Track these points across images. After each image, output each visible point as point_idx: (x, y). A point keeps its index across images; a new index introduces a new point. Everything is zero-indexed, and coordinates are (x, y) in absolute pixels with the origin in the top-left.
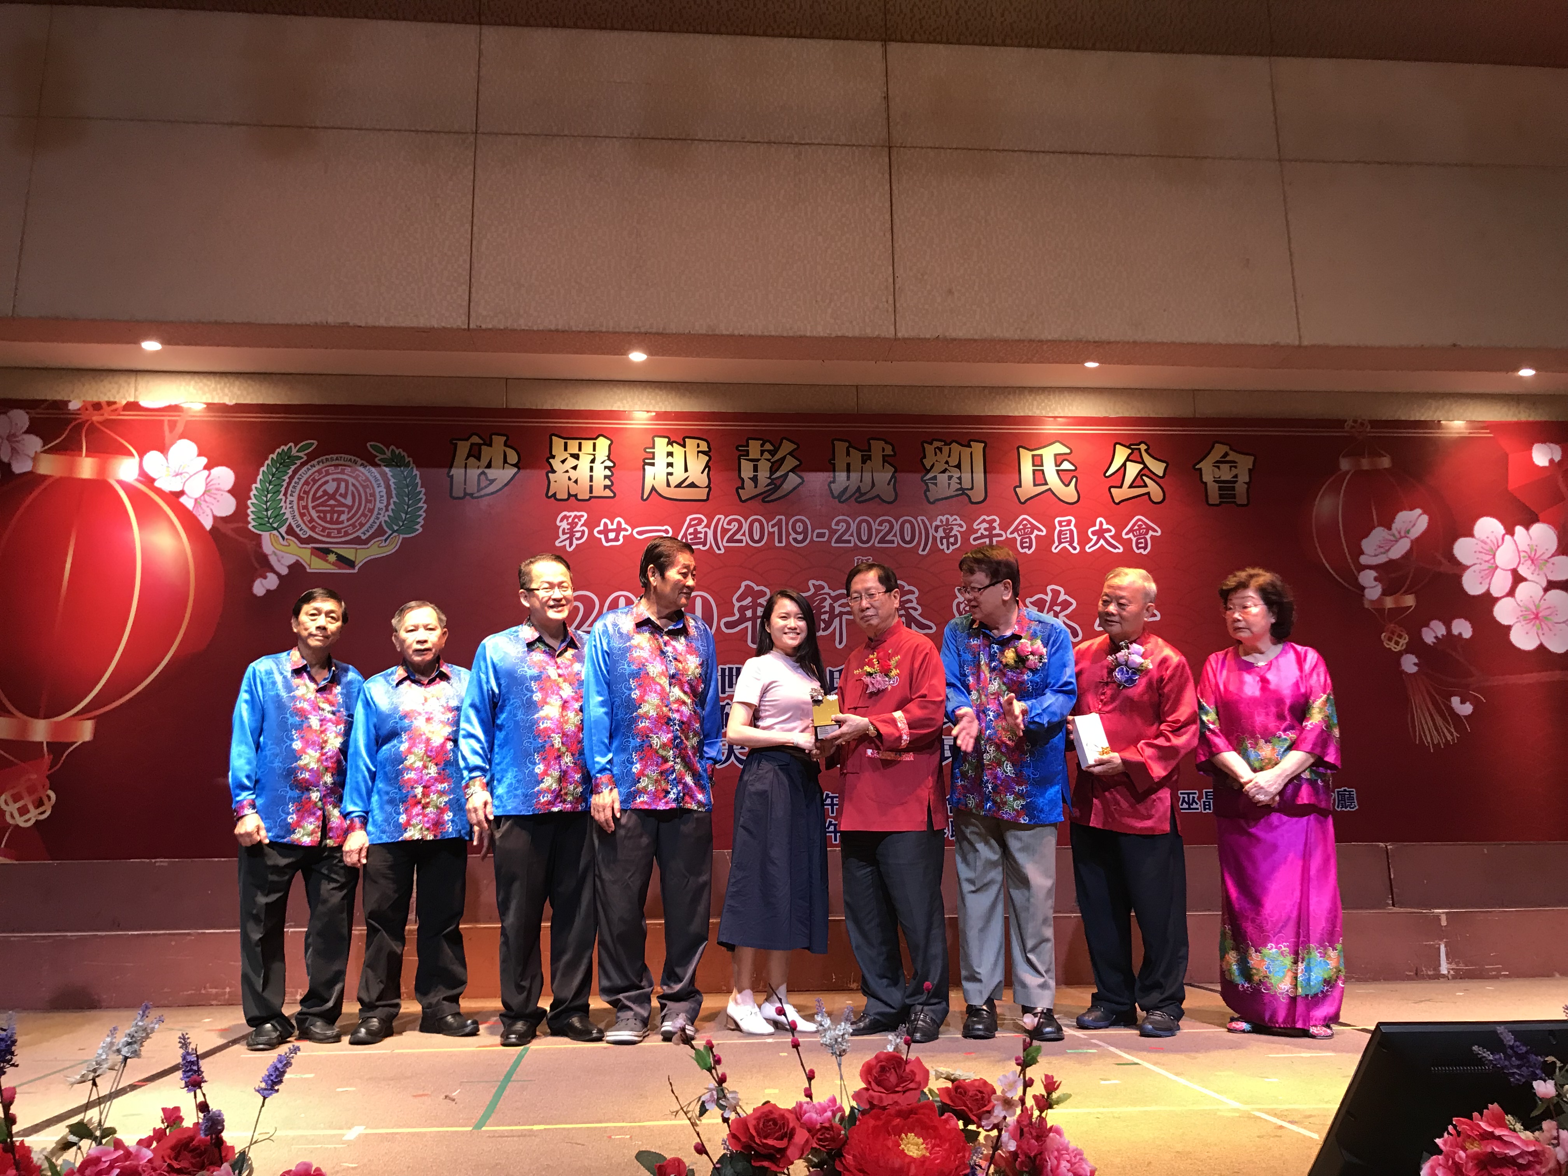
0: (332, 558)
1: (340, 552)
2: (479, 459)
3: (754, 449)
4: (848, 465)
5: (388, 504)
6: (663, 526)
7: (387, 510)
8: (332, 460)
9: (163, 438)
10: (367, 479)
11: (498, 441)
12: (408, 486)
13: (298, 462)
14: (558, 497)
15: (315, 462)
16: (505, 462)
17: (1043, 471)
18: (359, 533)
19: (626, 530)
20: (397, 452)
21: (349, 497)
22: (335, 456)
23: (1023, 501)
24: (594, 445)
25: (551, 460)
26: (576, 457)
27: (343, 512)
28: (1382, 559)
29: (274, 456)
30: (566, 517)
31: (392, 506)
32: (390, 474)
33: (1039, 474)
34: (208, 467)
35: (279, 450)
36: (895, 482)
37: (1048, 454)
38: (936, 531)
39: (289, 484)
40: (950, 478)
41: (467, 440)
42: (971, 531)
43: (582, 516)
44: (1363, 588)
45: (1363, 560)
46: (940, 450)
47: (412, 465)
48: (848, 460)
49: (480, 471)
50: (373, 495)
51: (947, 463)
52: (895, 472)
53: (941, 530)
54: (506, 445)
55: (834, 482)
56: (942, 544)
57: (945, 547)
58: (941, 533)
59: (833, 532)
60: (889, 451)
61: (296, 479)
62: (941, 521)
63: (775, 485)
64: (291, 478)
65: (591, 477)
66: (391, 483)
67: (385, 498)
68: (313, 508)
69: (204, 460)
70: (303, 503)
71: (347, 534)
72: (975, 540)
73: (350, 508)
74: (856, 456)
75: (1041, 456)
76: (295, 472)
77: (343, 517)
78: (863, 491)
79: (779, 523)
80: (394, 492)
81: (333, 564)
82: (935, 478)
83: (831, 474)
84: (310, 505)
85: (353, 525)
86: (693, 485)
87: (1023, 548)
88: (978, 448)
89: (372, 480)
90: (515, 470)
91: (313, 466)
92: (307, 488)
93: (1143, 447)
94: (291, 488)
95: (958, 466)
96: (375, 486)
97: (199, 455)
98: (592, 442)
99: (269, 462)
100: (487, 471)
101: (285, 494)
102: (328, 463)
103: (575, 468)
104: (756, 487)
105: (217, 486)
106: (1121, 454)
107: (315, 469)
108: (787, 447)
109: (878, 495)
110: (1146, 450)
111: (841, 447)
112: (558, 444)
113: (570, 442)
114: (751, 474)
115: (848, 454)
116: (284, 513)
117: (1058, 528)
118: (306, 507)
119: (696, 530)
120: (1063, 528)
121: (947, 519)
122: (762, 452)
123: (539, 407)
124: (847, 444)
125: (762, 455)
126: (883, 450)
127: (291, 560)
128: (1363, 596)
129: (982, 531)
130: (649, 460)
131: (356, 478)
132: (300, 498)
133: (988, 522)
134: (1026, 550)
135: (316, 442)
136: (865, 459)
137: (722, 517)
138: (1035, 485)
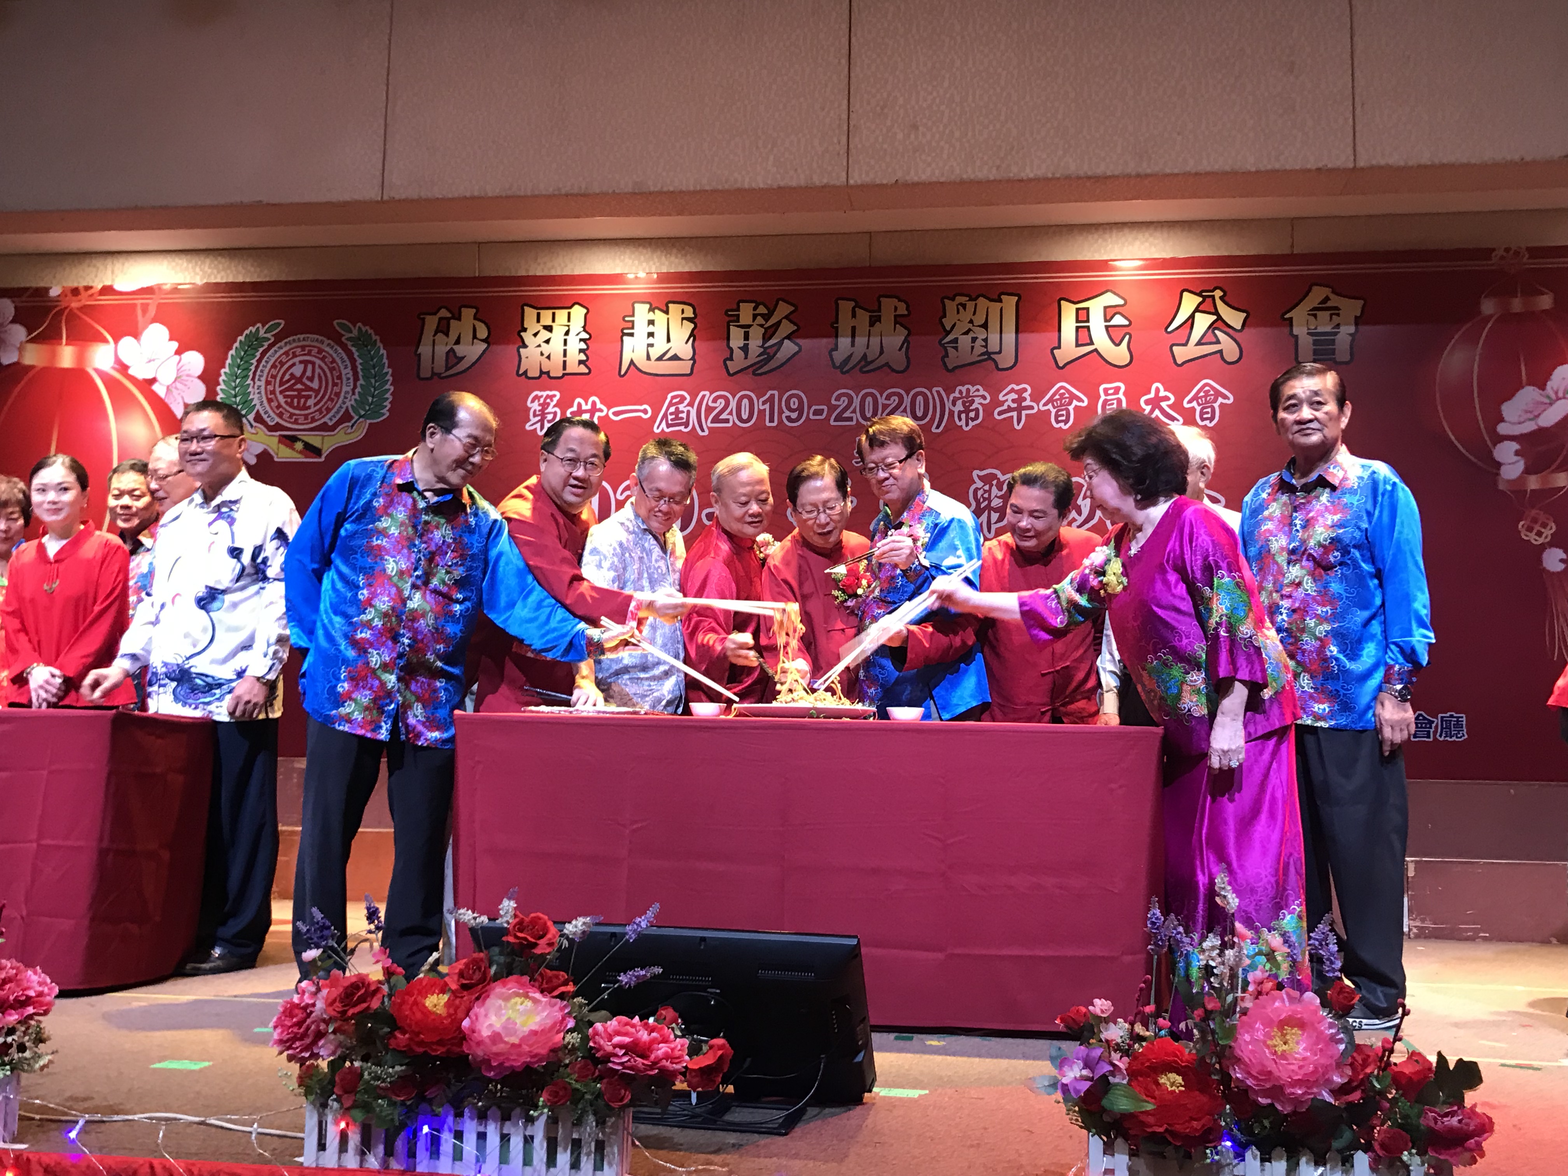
0: (299, 446)
1: (305, 439)
2: (447, 335)
3: (746, 312)
4: (854, 329)
5: (355, 387)
6: (641, 404)
7: (354, 394)
8: (299, 340)
9: (136, 323)
10: (334, 361)
11: (468, 314)
12: (374, 367)
13: (266, 344)
14: (530, 375)
15: (282, 344)
16: (475, 337)
17: (1088, 328)
18: (326, 419)
19: (601, 410)
20: (364, 329)
21: (316, 380)
22: (302, 337)
23: (1061, 365)
24: (569, 314)
25: (523, 334)
26: (549, 329)
27: (309, 397)
28: (1529, 427)
29: (241, 338)
30: (537, 398)
31: (358, 390)
32: (356, 355)
33: (1083, 333)
34: (179, 352)
35: (247, 332)
36: (907, 349)
37: (1096, 307)
38: (954, 404)
39: (257, 367)
40: (974, 340)
41: (435, 314)
42: (997, 403)
43: (555, 396)
44: (1499, 465)
45: (1502, 429)
46: (964, 306)
47: (379, 344)
48: (853, 322)
49: (448, 348)
50: (340, 377)
51: (971, 322)
52: (908, 335)
53: (959, 403)
54: (475, 318)
55: (836, 349)
56: (960, 419)
57: (963, 423)
58: (959, 406)
59: (834, 408)
60: (902, 310)
61: (263, 363)
62: (961, 392)
63: (768, 355)
64: (259, 361)
65: (565, 351)
66: (358, 364)
67: (351, 381)
68: (281, 392)
69: (175, 345)
70: (270, 388)
71: (313, 420)
72: (1000, 414)
73: (317, 392)
74: (863, 316)
75: (1087, 309)
76: (263, 354)
77: (310, 402)
78: (869, 359)
79: (771, 400)
80: (361, 373)
81: (300, 452)
82: (956, 340)
83: (832, 340)
84: (278, 390)
85: (320, 410)
86: (675, 358)
87: (1058, 422)
88: (1010, 302)
89: (339, 362)
90: (485, 346)
91: (281, 348)
92: (274, 372)
93: (1218, 294)
94: (258, 373)
95: (985, 326)
96: (342, 368)
97: (171, 339)
98: (566, 312)
99: (237, 344)
100: (455, 347)
101: (253, 379)
102: (294, 345)
103: (547, 341)
104: (746, 358)
105: (187, 372)
106: (1190, 302)
107: (282, 351)
108: (784, 309)
109: (887, 364)
110: (1221, 298)
111: (846, 307)
112: (530, 314)
113: (542, 312)
114: (741, 343)
115: (854, 315)
116: (252, 400)
117: (1103, 397)
118: (273, 392)
119: (677, 409)
120: (1109, 397)
121: (968, 390)
122: (755, 317)
123: (513, 274)
124: (853, 304)
125: (754, 320)
126: (896, 309)
127: (259, 449)
128: (1498, 474)
129: (1009, 403)
130: (627, 330)
131: (323, 359)
132: (268, 383)
133: (1016, 392)
134: (1062, 425)
135: (283, 322)
136: (875, 320)
137: (707, 393)
138: (1077, 345)
